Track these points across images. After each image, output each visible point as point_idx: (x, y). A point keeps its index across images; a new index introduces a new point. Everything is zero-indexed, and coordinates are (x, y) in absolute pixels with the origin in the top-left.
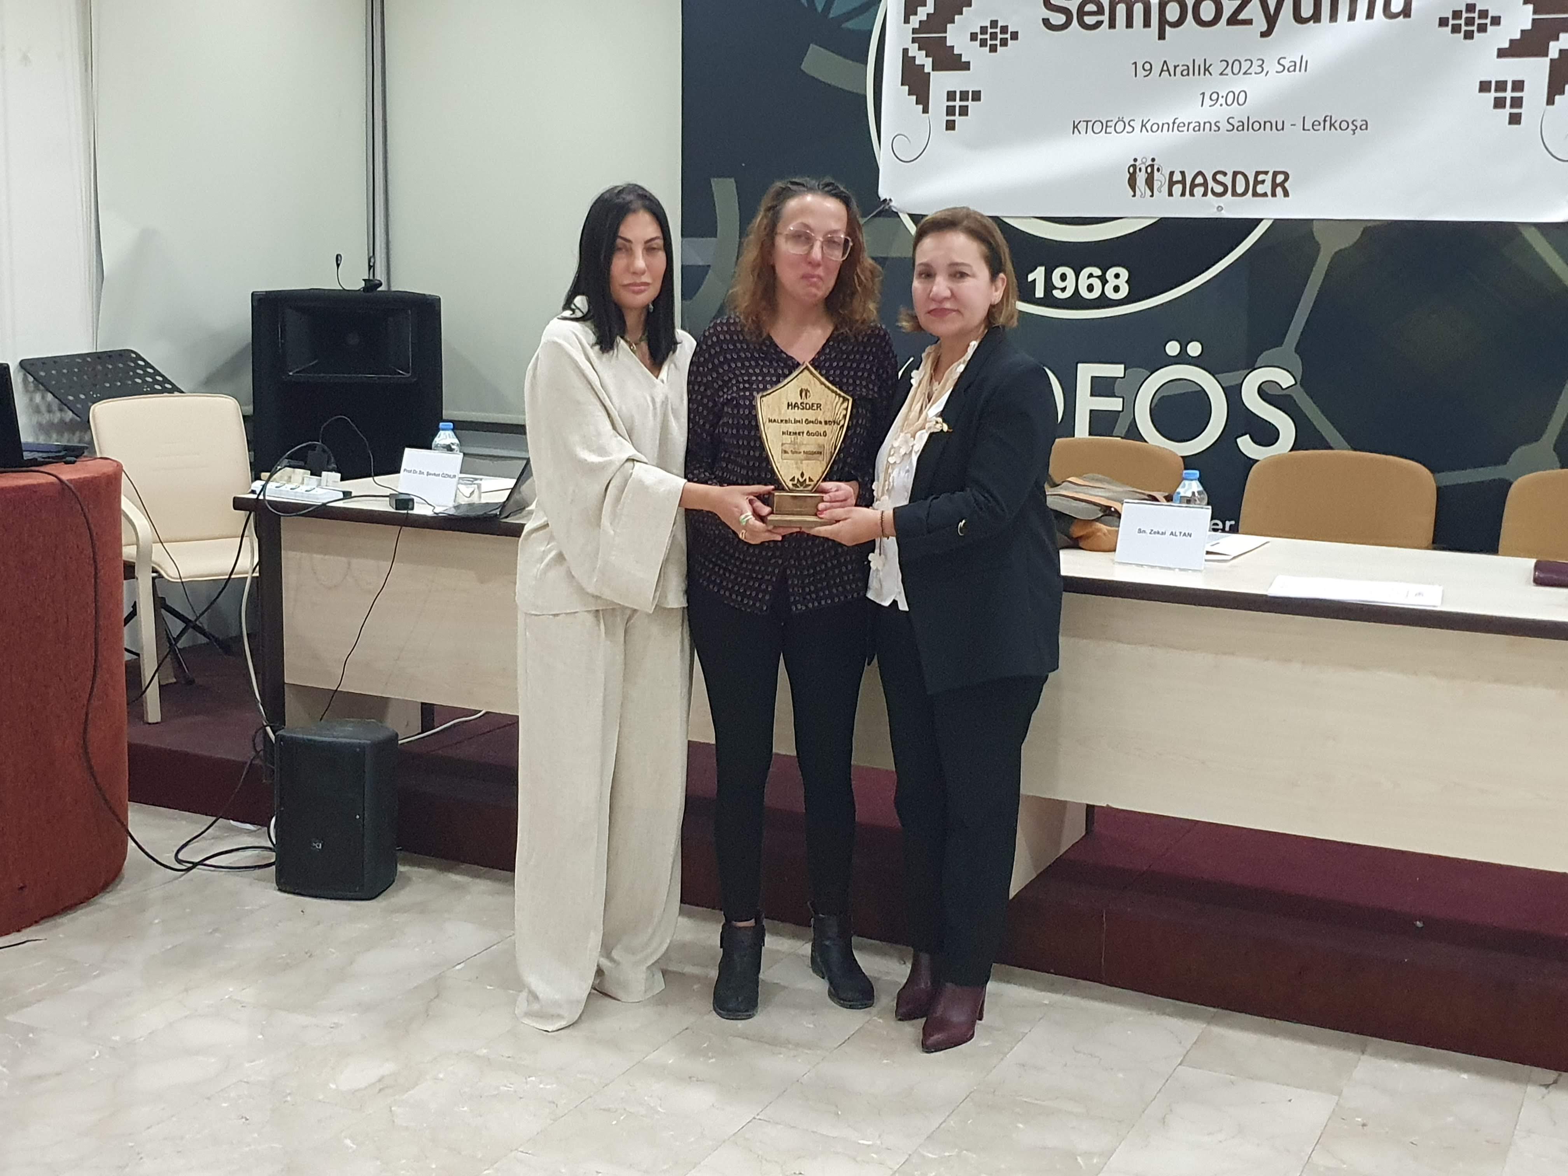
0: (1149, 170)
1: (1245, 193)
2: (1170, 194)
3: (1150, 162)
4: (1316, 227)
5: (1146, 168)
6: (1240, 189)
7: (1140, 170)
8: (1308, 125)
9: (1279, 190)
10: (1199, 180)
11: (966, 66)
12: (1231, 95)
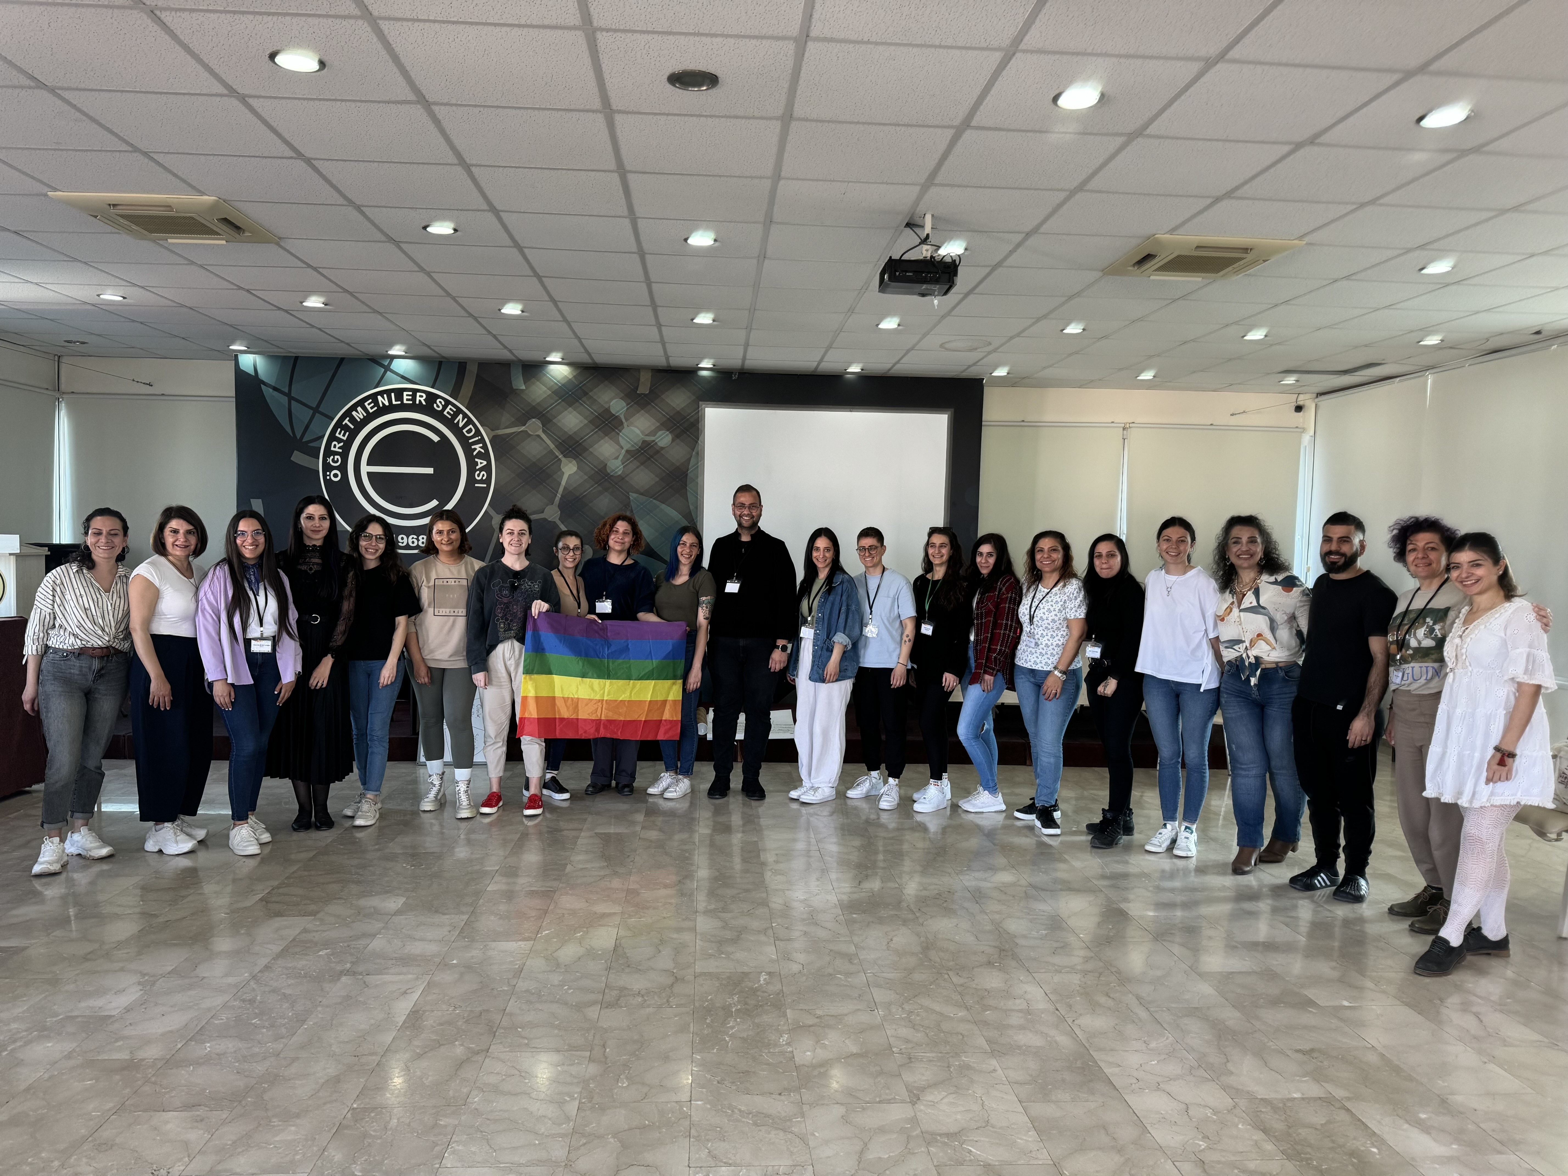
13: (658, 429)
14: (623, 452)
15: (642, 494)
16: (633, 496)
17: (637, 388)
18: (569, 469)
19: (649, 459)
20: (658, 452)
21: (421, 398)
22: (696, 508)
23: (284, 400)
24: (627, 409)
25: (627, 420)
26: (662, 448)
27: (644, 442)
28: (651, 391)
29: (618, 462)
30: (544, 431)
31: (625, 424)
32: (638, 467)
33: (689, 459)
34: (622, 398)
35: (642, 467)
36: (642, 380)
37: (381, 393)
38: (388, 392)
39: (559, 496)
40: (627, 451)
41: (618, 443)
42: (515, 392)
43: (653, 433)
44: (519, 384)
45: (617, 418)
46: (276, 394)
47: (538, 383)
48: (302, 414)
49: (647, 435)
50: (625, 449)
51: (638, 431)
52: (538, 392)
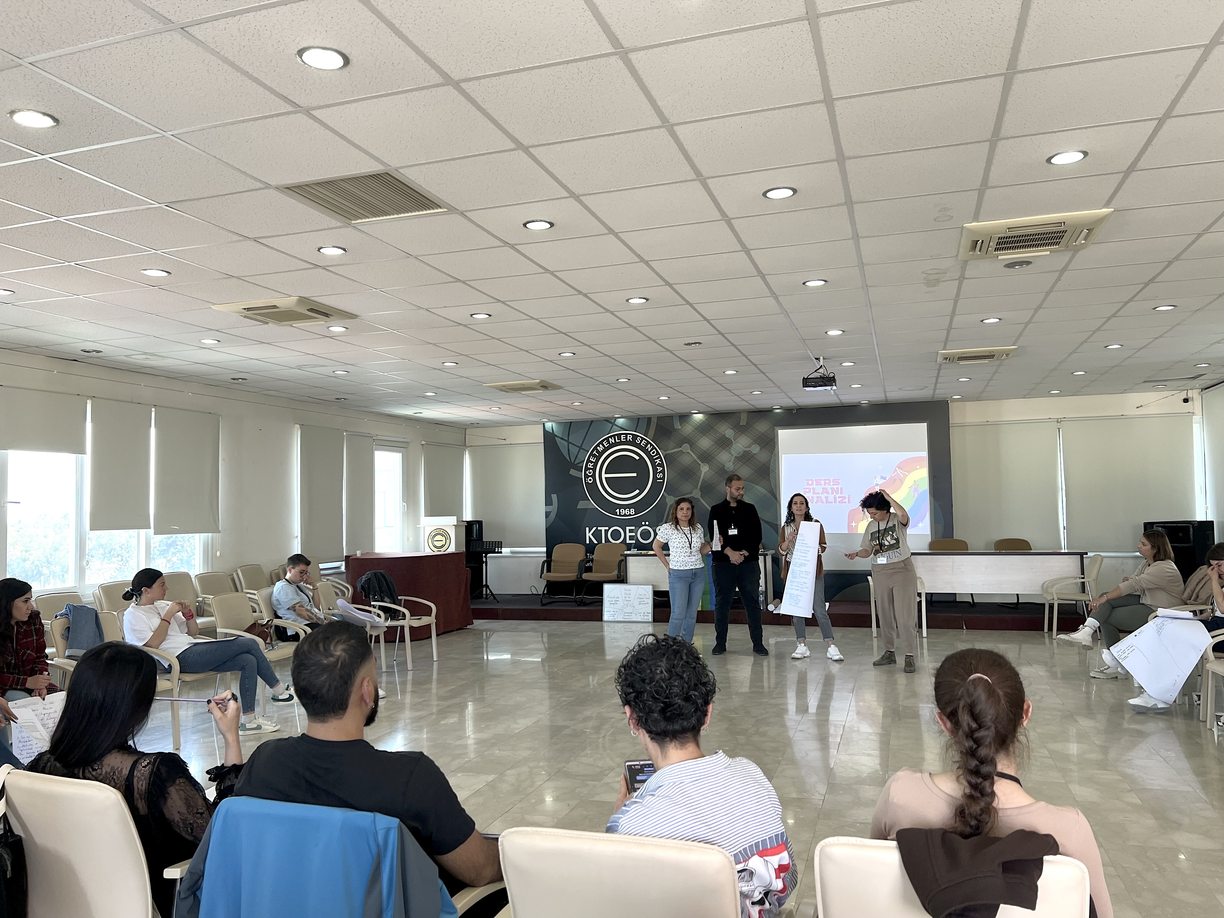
13: (752, 444)
14: (734, 457)
17: (739, 423)
18: (705, 469)
19: (747, 461)
20: (752, 456)
21: (630, 438)
22: (776, 487)
23: (566, 443)
24: (735, 434)
25: (734, 440)
26: (755, 454)
27: (745, 451)
28: (747, 423)
29: (731, 463)
30: (691, 450)
31: (734, 442)
32: (742, 466)
33: (770, 460)
34: (731, 429)
35: (744, 465)
36: (742, 417)
37: (611, 437)
38: (614, 436)
39: (700, 484)
40: (736, 457)
41: (730, 453)
42: (676, 430)
43: (749, 446)
44: (677, 426)
45: (729, 439)
46: (562, 441)
47: (687, 425)
48: (574, 450)
49: (746, 448)
50: (734, 456)
51: (741, 446)
52: (687, 429)
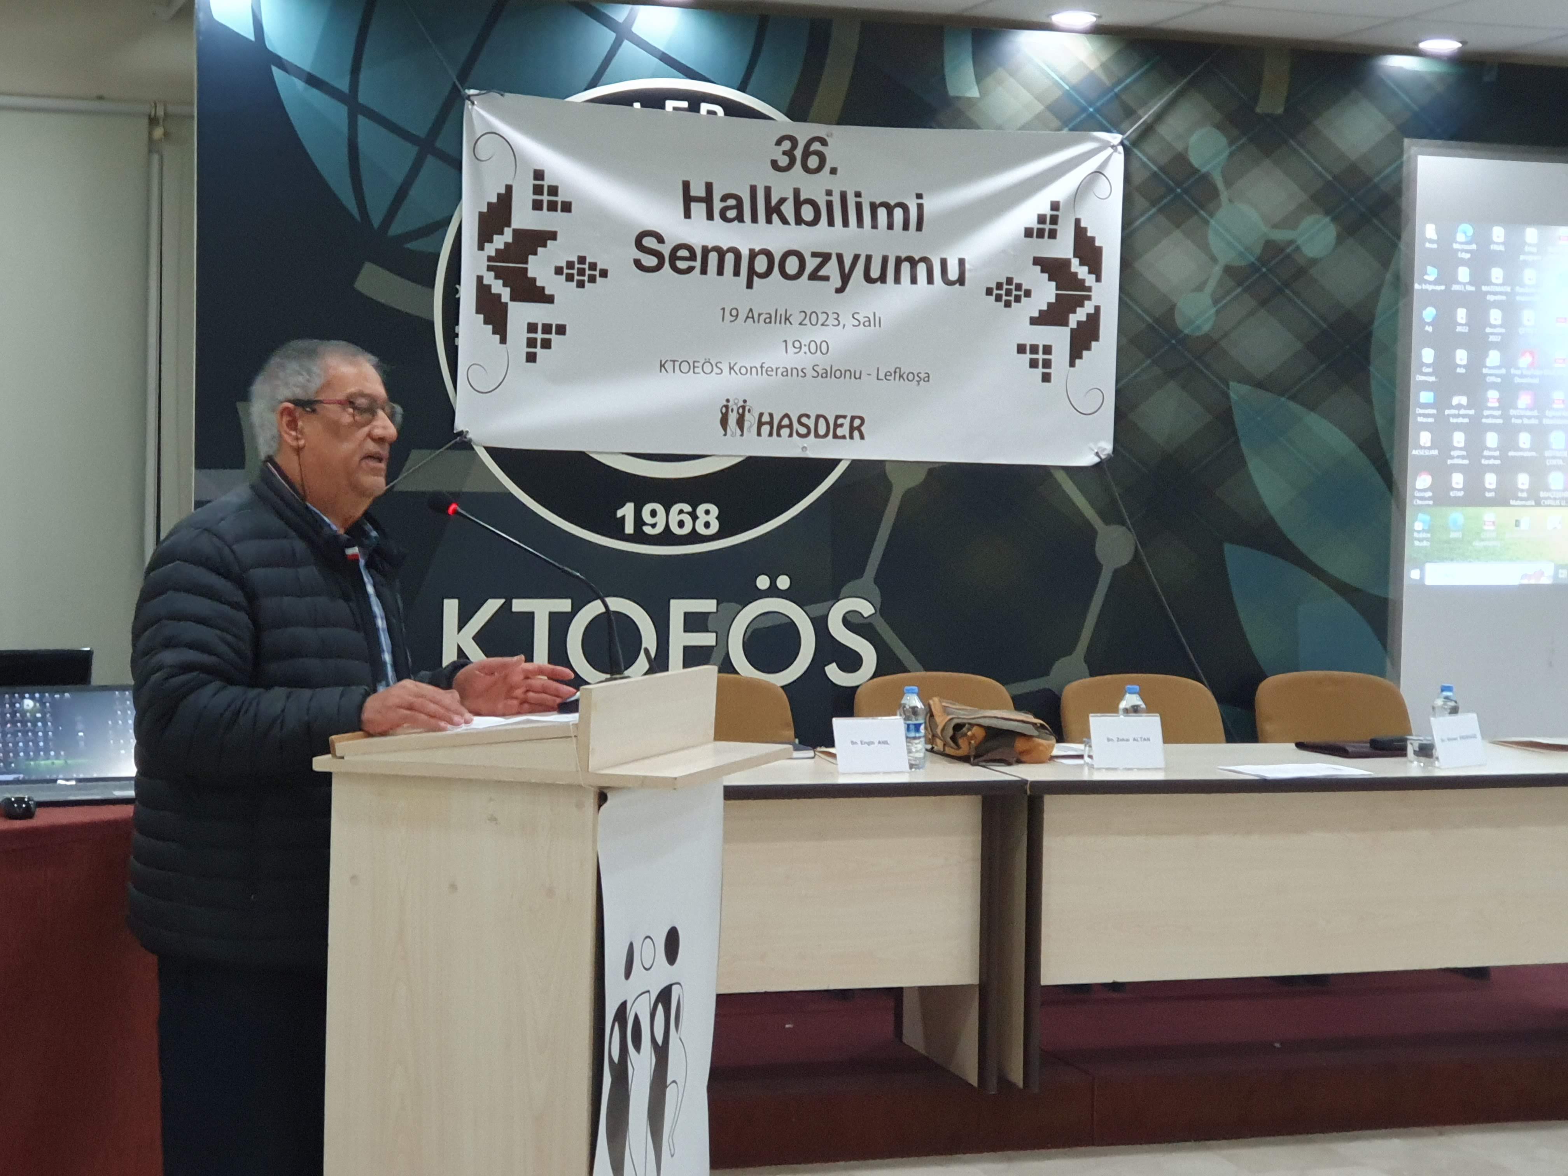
0: (741, 411)
1: (826, 435)
2: (759, 434)
3: (741, 403)
4: (888, 468)
5: (738, 409)
6: (822, 430)
7: (732, 410)
8: (882, 376)
9: (856, 433)
10: (786, 422)
11: (550, 300)
12: (813, 344)
13: (1302, 210)
14: (1217, 270)
15: (1260, 385)
16: (1237, 391)
17: (1255, 98)
19: (1280, 290)
20: (1300, 272)
24: (1231, 155)
25: (1228, 184)
26: (1313, 262)
27: (1268, 243)
28: (1287, 107)
29: (1205, 299)
31: (1224, 195)
32: (1250, 313)
33: (1377, 291)
34: (1218, 127)
35: (1260, 313)
36: (1266, 78)
40: (1229, 270)
41: (1204, 246)
42: (954, 106)
43: (1290, 221)
44: (964, 83)
45: (1205, 179)
46: (314, 96)
48: (386, 158)
49: (1275, 226)
50: (1221, 262)
51: (1255, 219)
52: (1012, 106)
